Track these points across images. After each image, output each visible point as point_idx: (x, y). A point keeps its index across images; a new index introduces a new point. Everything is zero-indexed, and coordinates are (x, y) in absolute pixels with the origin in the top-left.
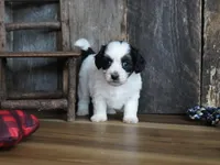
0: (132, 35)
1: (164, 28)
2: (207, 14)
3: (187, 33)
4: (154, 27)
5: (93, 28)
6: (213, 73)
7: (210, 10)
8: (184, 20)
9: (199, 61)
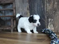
0: (30, 11)
1: (37, 9)
2: (48, 5)
3: (43, 10)
4: (35, 9)
5: (21, 10)
6: (49, 20)
7: (48, 3)
8: (42, 6)
9: (46, 17)
